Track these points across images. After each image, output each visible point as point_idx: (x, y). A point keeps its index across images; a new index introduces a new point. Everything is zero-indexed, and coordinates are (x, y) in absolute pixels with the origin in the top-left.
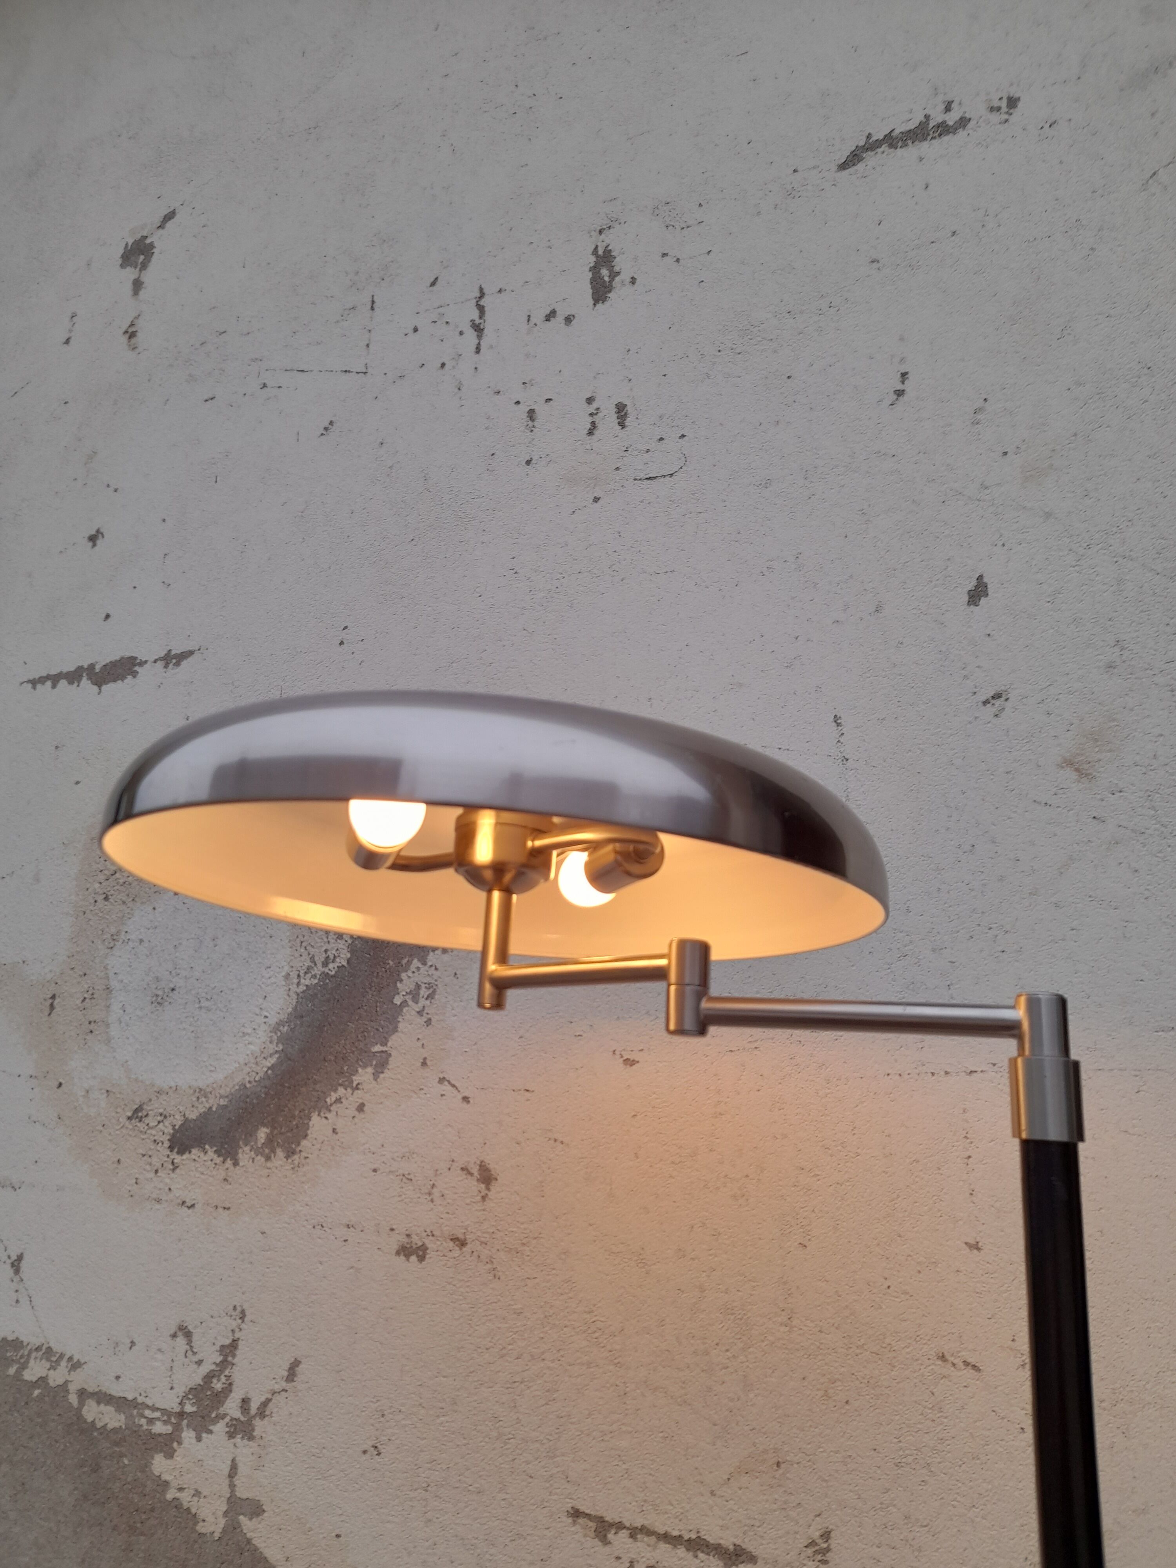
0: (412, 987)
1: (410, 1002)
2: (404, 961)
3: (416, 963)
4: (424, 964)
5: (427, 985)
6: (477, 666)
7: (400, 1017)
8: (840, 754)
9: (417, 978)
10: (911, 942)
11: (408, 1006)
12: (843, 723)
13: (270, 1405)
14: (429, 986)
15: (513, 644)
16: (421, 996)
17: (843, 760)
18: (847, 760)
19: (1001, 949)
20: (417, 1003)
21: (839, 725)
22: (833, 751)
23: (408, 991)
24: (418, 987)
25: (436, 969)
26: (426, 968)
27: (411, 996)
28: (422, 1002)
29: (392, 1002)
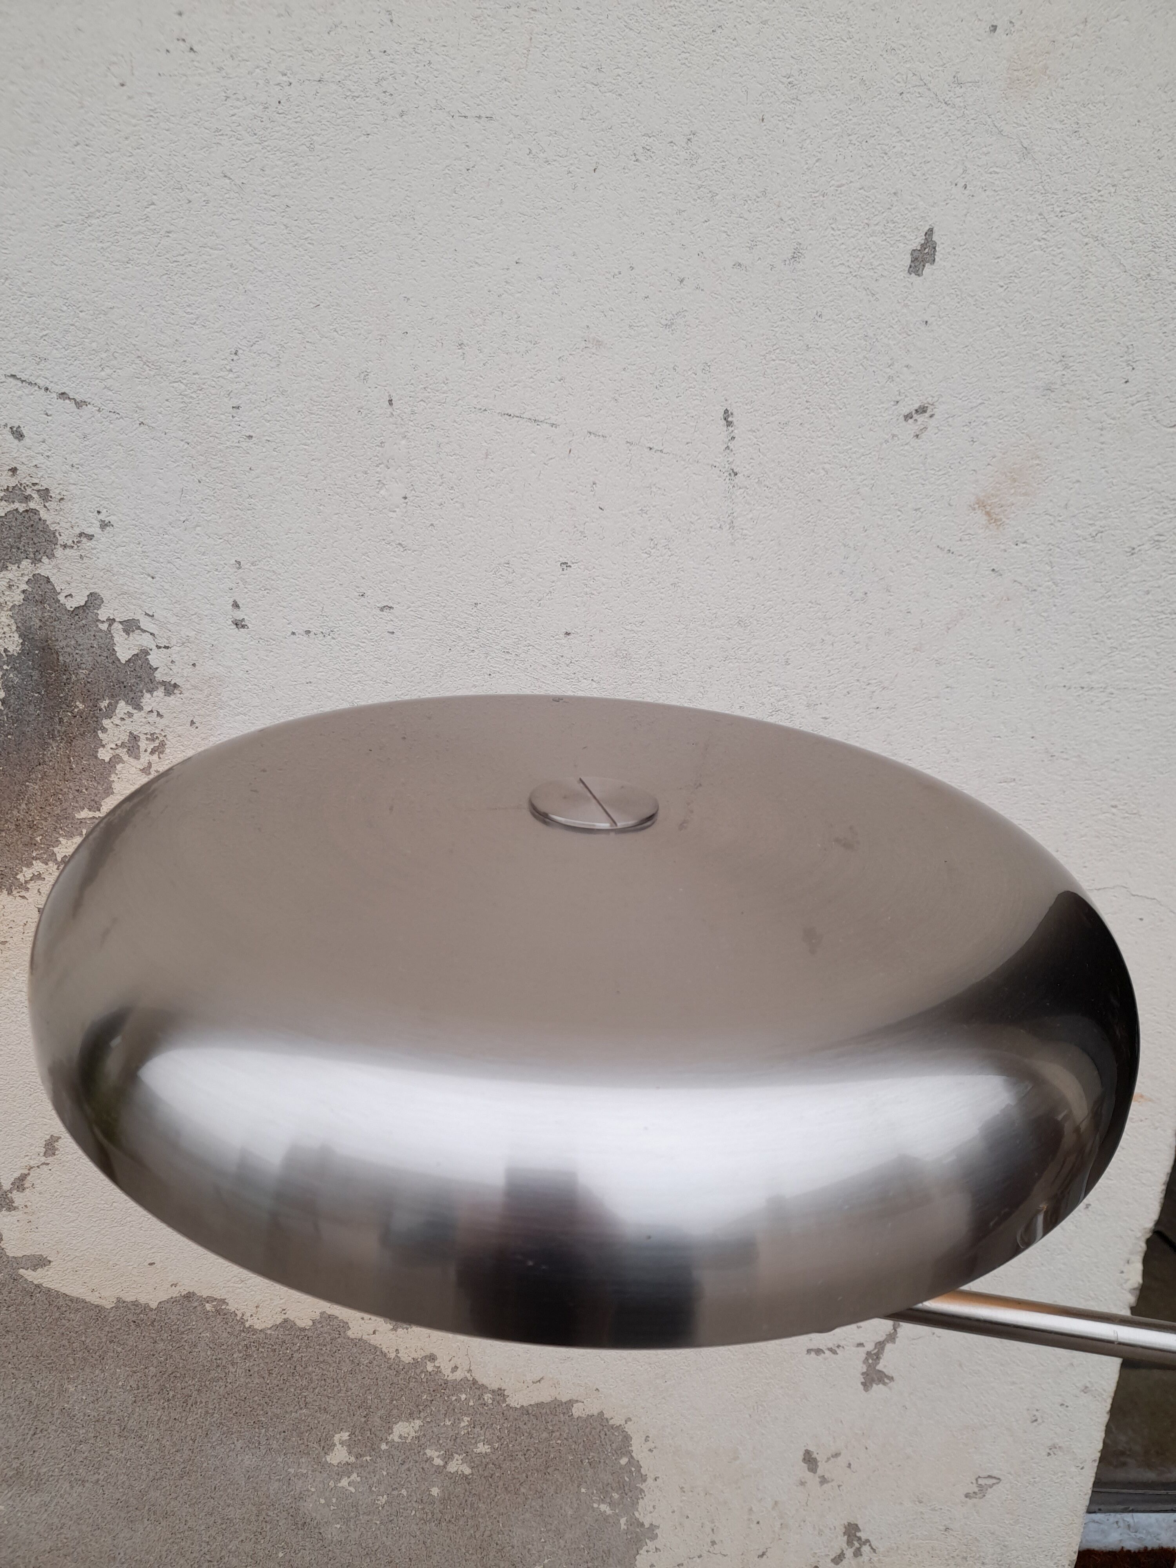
0: (125, 737)
1: (126, 757)
2: (104, 704)
3: (122, 707)
4: (139, 708)
5: (149, 736)
6: (140, 232)
7: (113, 776)
8: (727, 466)
9: (129, 726)
10: (786, 697)
11: (123, 762)
12: (735, 423)
13: (29, 1178)
14: (152, 738)
15: (207, 202)
16: (142, 749)
17: (730, 474)
18: (736, 474)
19: (875, 705)
20: (137, 758)
21: (729, 424)
22: (718, 460)
23: (119, 743)
24: (134, 738)
25: (159, 715)
26: (142, 713)
27: (125, 750)
28: (145, 758)
29: (96, 757)
